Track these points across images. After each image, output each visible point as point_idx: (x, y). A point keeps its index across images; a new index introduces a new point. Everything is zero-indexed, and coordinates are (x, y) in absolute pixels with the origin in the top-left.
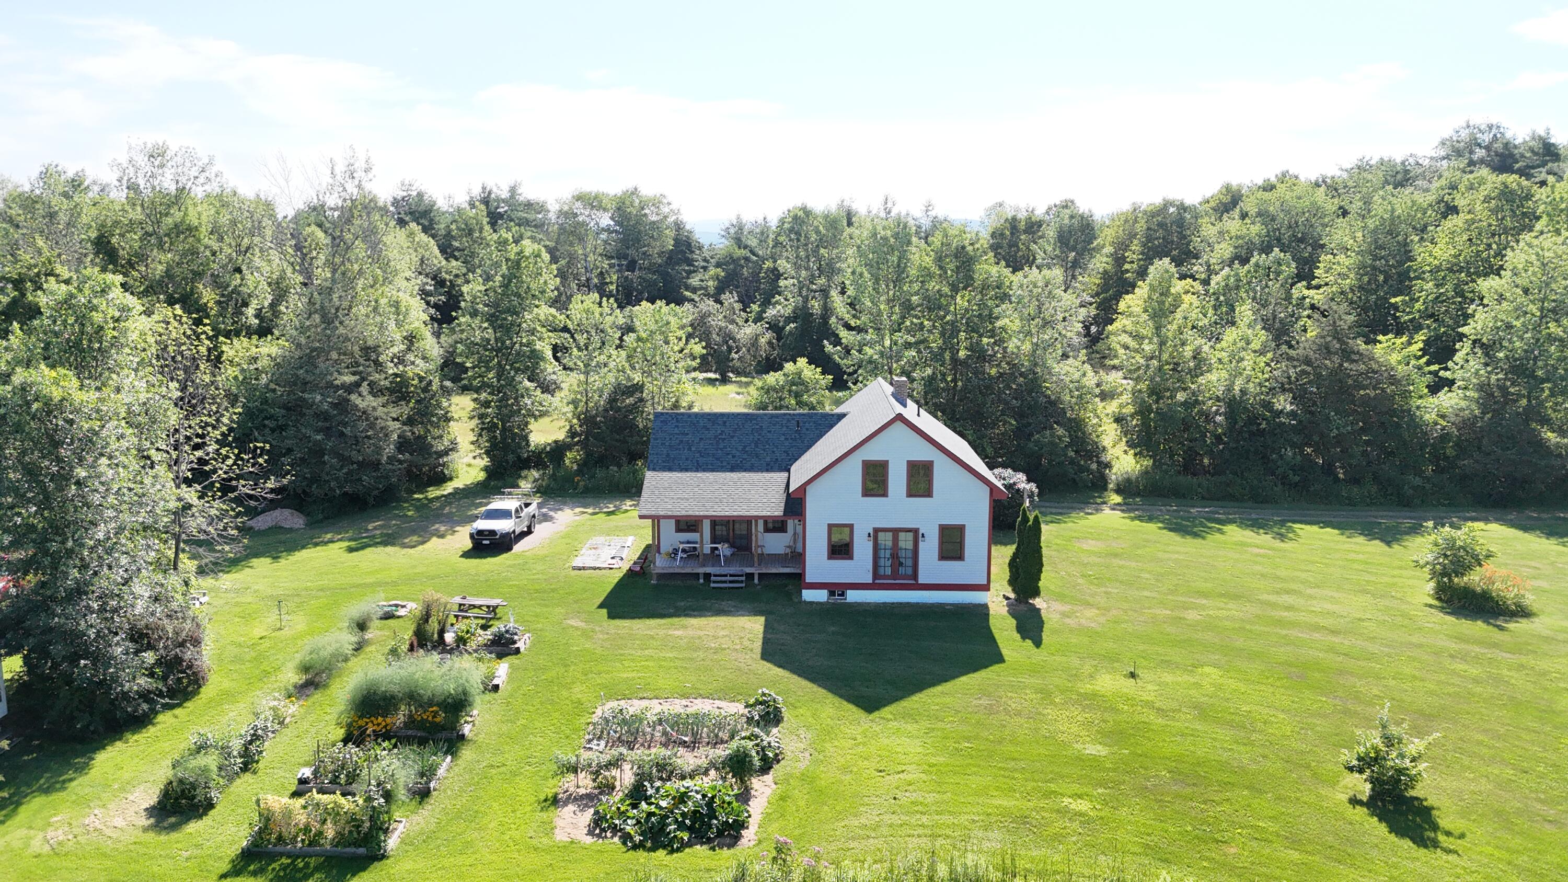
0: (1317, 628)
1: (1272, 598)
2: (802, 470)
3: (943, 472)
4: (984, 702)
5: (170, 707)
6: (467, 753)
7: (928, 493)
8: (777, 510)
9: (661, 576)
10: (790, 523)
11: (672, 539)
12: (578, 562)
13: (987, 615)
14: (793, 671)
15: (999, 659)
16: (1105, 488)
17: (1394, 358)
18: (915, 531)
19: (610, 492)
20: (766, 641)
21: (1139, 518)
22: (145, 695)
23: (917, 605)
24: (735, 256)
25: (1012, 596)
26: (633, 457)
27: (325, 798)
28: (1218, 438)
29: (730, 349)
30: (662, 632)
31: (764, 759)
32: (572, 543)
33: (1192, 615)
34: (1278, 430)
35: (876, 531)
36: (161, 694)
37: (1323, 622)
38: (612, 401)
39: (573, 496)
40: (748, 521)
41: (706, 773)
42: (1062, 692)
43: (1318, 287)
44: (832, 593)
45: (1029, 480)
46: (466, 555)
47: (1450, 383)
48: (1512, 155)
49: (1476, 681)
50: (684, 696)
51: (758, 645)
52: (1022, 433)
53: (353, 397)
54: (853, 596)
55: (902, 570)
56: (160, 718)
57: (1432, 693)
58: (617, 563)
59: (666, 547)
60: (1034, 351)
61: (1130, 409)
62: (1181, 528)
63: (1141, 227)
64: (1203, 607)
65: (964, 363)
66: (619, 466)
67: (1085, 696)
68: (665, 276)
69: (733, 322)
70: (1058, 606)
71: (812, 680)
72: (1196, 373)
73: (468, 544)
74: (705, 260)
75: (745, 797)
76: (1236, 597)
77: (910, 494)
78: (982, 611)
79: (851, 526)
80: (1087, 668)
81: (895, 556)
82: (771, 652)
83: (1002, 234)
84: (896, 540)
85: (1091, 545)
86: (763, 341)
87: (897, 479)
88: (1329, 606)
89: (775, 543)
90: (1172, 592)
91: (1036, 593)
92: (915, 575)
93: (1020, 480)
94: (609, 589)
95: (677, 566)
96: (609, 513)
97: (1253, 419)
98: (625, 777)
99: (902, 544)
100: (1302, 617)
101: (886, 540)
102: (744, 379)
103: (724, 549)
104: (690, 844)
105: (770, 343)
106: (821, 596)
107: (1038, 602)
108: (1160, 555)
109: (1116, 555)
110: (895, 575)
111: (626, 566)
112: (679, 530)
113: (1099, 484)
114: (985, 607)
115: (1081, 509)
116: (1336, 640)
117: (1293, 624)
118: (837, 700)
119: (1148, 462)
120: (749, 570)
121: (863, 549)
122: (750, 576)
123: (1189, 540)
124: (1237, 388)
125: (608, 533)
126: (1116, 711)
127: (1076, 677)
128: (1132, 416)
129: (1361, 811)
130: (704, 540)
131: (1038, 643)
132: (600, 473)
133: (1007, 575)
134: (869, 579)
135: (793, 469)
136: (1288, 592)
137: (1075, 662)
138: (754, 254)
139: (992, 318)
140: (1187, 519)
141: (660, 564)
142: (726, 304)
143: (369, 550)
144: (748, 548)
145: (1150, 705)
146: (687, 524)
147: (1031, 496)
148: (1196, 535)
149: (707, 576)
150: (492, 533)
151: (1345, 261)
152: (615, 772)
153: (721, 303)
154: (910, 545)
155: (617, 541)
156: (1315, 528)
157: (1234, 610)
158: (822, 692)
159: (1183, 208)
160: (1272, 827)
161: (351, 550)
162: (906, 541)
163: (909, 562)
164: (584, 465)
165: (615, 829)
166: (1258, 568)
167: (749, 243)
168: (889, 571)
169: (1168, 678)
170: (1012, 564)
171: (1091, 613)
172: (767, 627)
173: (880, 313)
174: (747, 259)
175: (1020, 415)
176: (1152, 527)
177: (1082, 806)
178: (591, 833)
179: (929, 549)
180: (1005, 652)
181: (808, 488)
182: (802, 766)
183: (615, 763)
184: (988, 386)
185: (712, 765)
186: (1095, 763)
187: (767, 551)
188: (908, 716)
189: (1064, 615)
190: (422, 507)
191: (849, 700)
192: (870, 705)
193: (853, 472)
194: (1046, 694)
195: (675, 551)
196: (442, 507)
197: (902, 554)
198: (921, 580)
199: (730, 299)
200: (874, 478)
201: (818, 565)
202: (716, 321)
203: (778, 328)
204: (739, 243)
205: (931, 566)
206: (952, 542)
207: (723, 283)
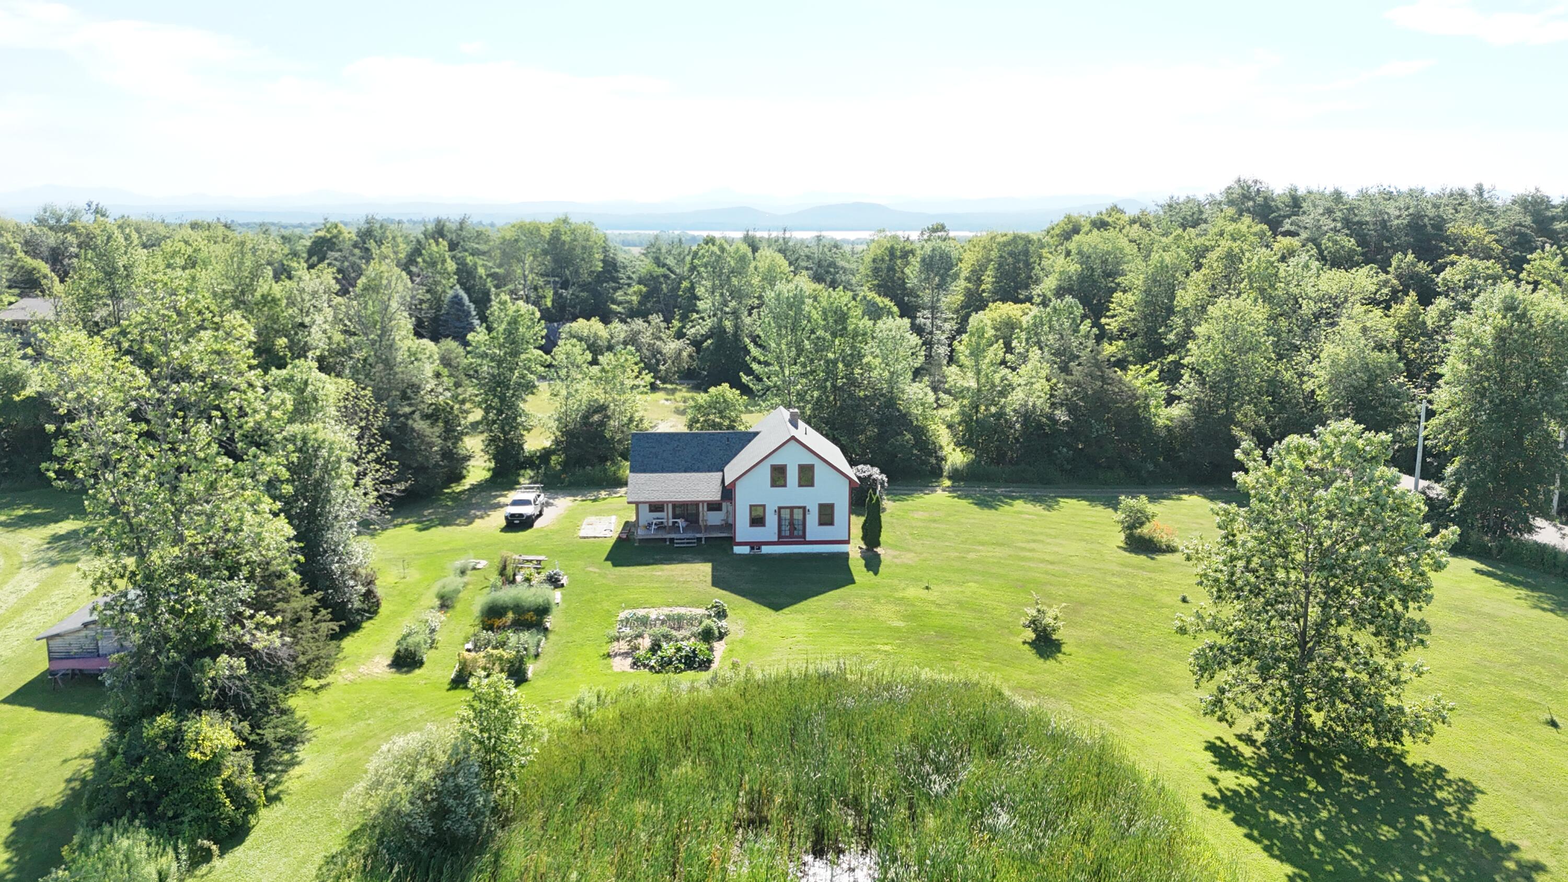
0: (1043, 561)
1: (1023, 545)
2: (732, 470)
3: (820, 472)
4: (842, 603)
5: (370, 618)
6: (551, 636)
7: (811, 484)
8: (717, 497)
9: (641, 540)
10: (724, 505)
11: (648, 516)
12: (582, 533)
13: (847, 559)
14: (732, 591)
15: (852, 581)
16: (941, 475)
17: (1138, 383)
18: (804, 508)
19: (588, 485)
20: (713, 576)
21: (959, 497)
22: (358, 611)
23: (806, 554)
24: (655, 274)
25: (864, 547)
26: (603, 459)
27: (495, 652)
28: (1017, 440)
29: (658, 361)
30: (649, 573)
31: (720, 632)
32: (573, 520)
33: (972, 556)
34: (1056, 433)
35: (780, 508)
36: (365, 611)
37: (1047, 558)
38: (586, 417)
39: (561, 489)
40: (696, 504)
41: (689, 639)
42: (886, 597)
43: (1113, 316)
44: (752, 548)
45: (882, 472)
46: (505, 530)
47: (1179, 398)
48: (1270, 207)
49: (1120, 586)
50: (668, 606)
51: (709, 579)
52: (881, 438)
53: (410, 422)
54: (765, 550)
55: (796, 533)
56: (364, 625)
57: (1092, 593)
58: (608, 534)
59: (643, 522)
60: (892, 378)
61: (957, 419)
62: (983, 503)
63: (994, 254)
64: (979, 551)
65: (840, 388)
66: (593, 466)
67: (898, 599)
68: (596, 294)
69: (660, 339)
70: (890, 552)
71: (744, 596)
72: (1003, 394)
73: (503, 523)
74: (629, 278)
75: (711, 649)
76: (1002, 545)
77: (800, 485)
78: (845, 556)
79: (764, 506)
80: (903, 585)
81: (792, 523)
82: (717, 582)
83: (883, 260)
84: (792, 514)
85: (920, 515)
86: (685, 354)
87: (792, 475)
88: (1056, 549)
89: (714, 518)
90: (963, 542)
91: (878, 544)
92: (804, 536)
93: (875, 472)
94: (609, 549)
95: (652, 534)
96: (594, 500)
97: (1040, 426)
98: (646, 643)
99: (796, 517)
100: (1036, 555)
101: (786, 514)
102: (669, 386)
103: (681, 522)
104: (685, 670)
105: (690, 356)
106: (745, 550)
107: (879, 550)
108: (963, 520)
109: (935, 521)
110: (792, 535)
111: (616, 536)
112: (651, 511)
113: (936, 473)
114: (847, 554)
115: (922, 491)
116: (1050, 567)
117: (1030, 559)
118: (757, 606)
119: (972, 456)
120: (698, 535)
121: (771, 520)
122: (699, 539)
123: (987, 511)
124: (1031, 404)
125: (598, 513)
126: (914, 605)
127: (894, 589)
128: (959, 424)
129: (1027, 646)
130: (666, 517)
131: (876, 573)
132: (579, 471)
133: (861, 534)
134: (776, 539)
135: (726, 469)
136: (1034, 541)
137: (896, 582)
138: (672, 272)
139: (861, 356)
140: (991, 496)
141: (641, 533)
142: (653, 323)
143: (433, 529)
144: (697, 521)
145: (933, 602)
146: (656, 507)
147: (882, 484)
148: (991, 507)
149: (672, 540)
150: (521, 515)
151: (1130, 299)
152: (640, 640)
153: (649, 323)
154: (801, 517)
155: (605, 519)
156: (1074, 501)
157: (999, 552)
158: (749, 602)
159: (1029, 241)
160: (980, 653)
161: (420, 530)
162: (798, 515)
163: (801, 527)
164: (565, 465)
165: (645, 666)
166: (1023, 527)
167: (668, 262)
168: (788, 533)
169: (947, 589)
170: (864, 527)
171: (911, 555)
172: (714, 569)
173: (781, 352)
174: (666, 277)
175: (880, 424)
176: (964, 502)
177: (888, 648)
178: (632, 668)
179: (813, 518)
180: (856, 578)
181: (738, 484)
182: (740, 636)
183: (640, 636)
184: (858, 405)
185: (693, 635)
186: (897, 630)
187: (709, 523)
188: (801, 612)
189: (895, 557)
190: (456, 497)
191: (765, 605)
192: (777, 607)
193: (765, 473)
194: (876, 599)
195: (650, 525)
196: (470, 498)
197: (796, 522)
198: (808, 539)
199: (656, 319)
200: (778, 475)
201: (744, 531)
202: (645, 338)
203: (696, 343)
204: (658, 262)
205: (814, 530)
206: (827, 515)
207: (645, 298)
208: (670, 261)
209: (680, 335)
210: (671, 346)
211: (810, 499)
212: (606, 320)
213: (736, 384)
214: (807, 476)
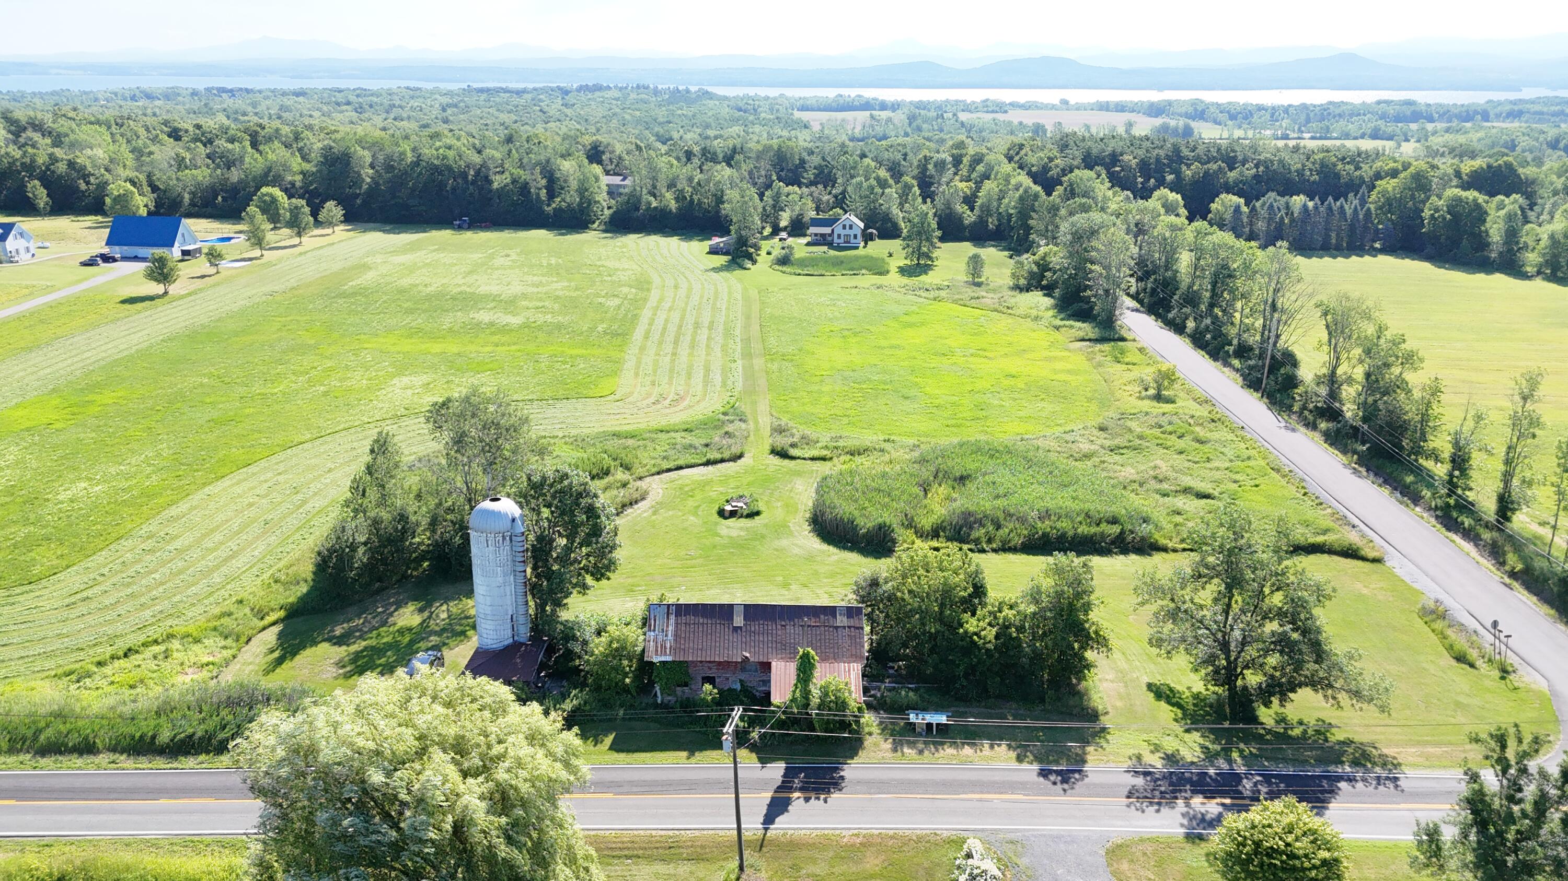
2: (835, 226)
8: (830, 232)
10: (832, 233)
35: (844, 234)
40: (826, 233)
54: (840, 242)
79: (841, 234)
89: (829, 236)
103: (822, 238)
112: (814, 236)
120: (826, 240)
121: (842, 236)
130: (818, 237)
135: (833, 226)
144: (826, 237)
146: (816, 235)
149: (820, 242)
170: (865, 242)
181: (836, 229)
193: (842, 227)
199: (820, 187)
200: (844, 227)
201: (836, 240)
202: (815, 194)
203: (836, 197)
204: (824, 159)
205: (852, 240)
206: (855, 237)
207: (816, 176)
208: (829, 159)
209: (830, 193)
210: (826, 198)
211: (852, 233)
212: (800, 187)
213: (842, 208)
214: (851, 227)
